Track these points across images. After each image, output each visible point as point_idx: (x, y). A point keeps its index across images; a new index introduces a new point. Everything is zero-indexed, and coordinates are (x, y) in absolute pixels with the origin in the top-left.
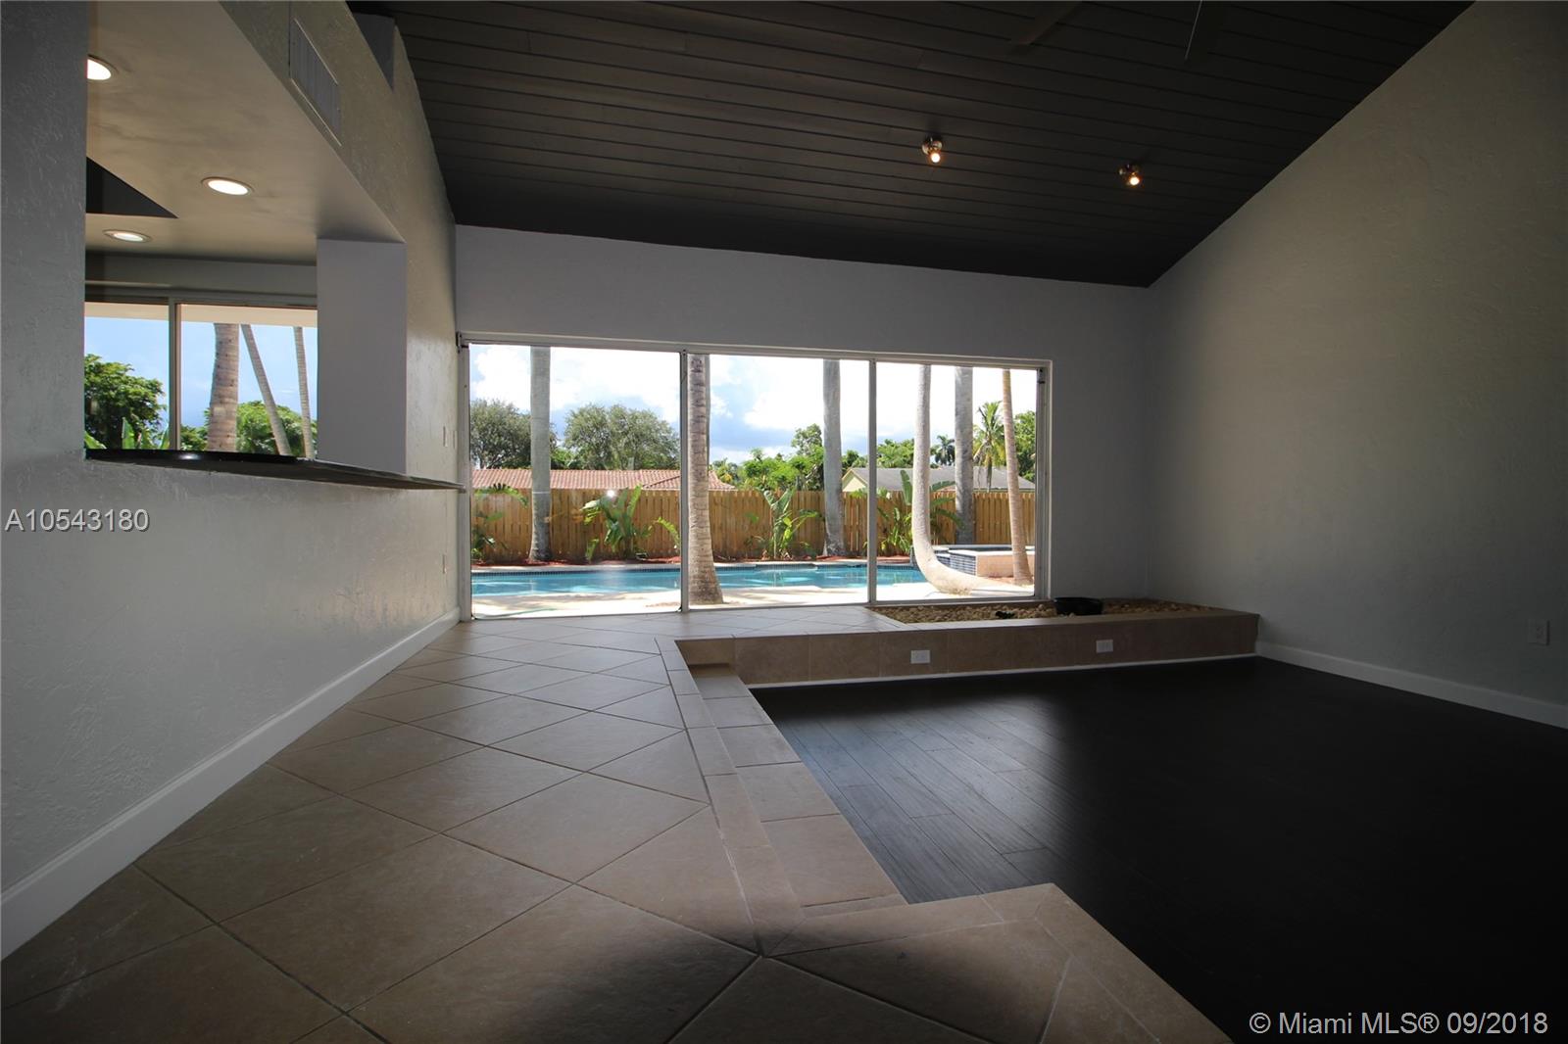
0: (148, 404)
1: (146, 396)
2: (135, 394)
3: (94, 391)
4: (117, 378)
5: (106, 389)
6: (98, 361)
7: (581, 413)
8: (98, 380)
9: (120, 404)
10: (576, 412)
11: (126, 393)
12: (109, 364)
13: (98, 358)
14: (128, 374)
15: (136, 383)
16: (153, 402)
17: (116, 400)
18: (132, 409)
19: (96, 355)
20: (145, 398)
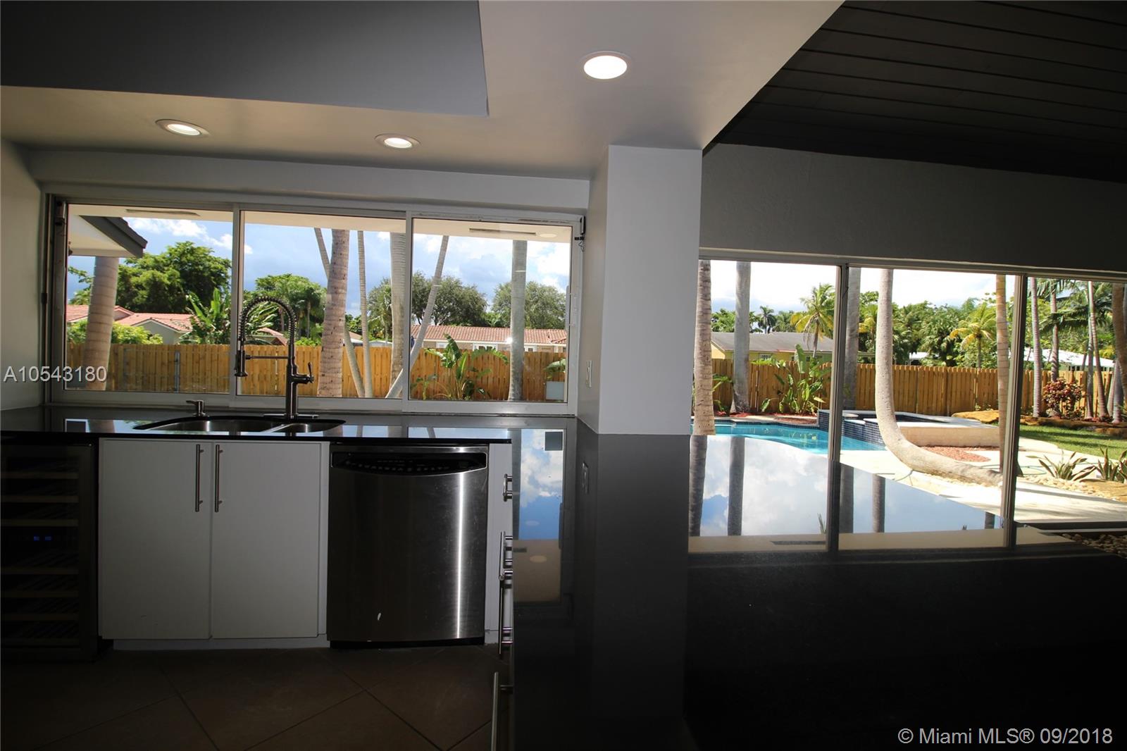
0: (222, 275)
1: (221, 269)
2: (215, 268)
3: (190, 266)
4: (205, 257)
5: (197, 265)
6: (192, 245)
7: (506, 287)
8: (192, 258)
9: (206, 274)
10: (503, 285)
11: (209, 268)
12: (199, 248)
13: (192, 243)
14: (211, 254)
15: (216, 261)
16: (225, 274)
17: (203, 272)
18: (213, 278)
19: (191, 241)
20: (221, 271)
